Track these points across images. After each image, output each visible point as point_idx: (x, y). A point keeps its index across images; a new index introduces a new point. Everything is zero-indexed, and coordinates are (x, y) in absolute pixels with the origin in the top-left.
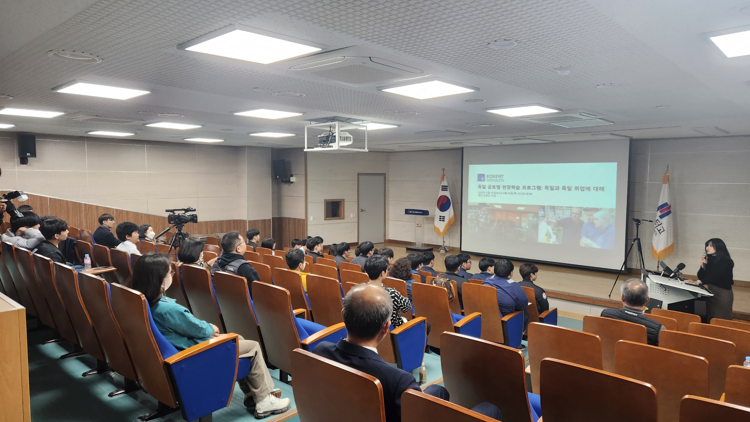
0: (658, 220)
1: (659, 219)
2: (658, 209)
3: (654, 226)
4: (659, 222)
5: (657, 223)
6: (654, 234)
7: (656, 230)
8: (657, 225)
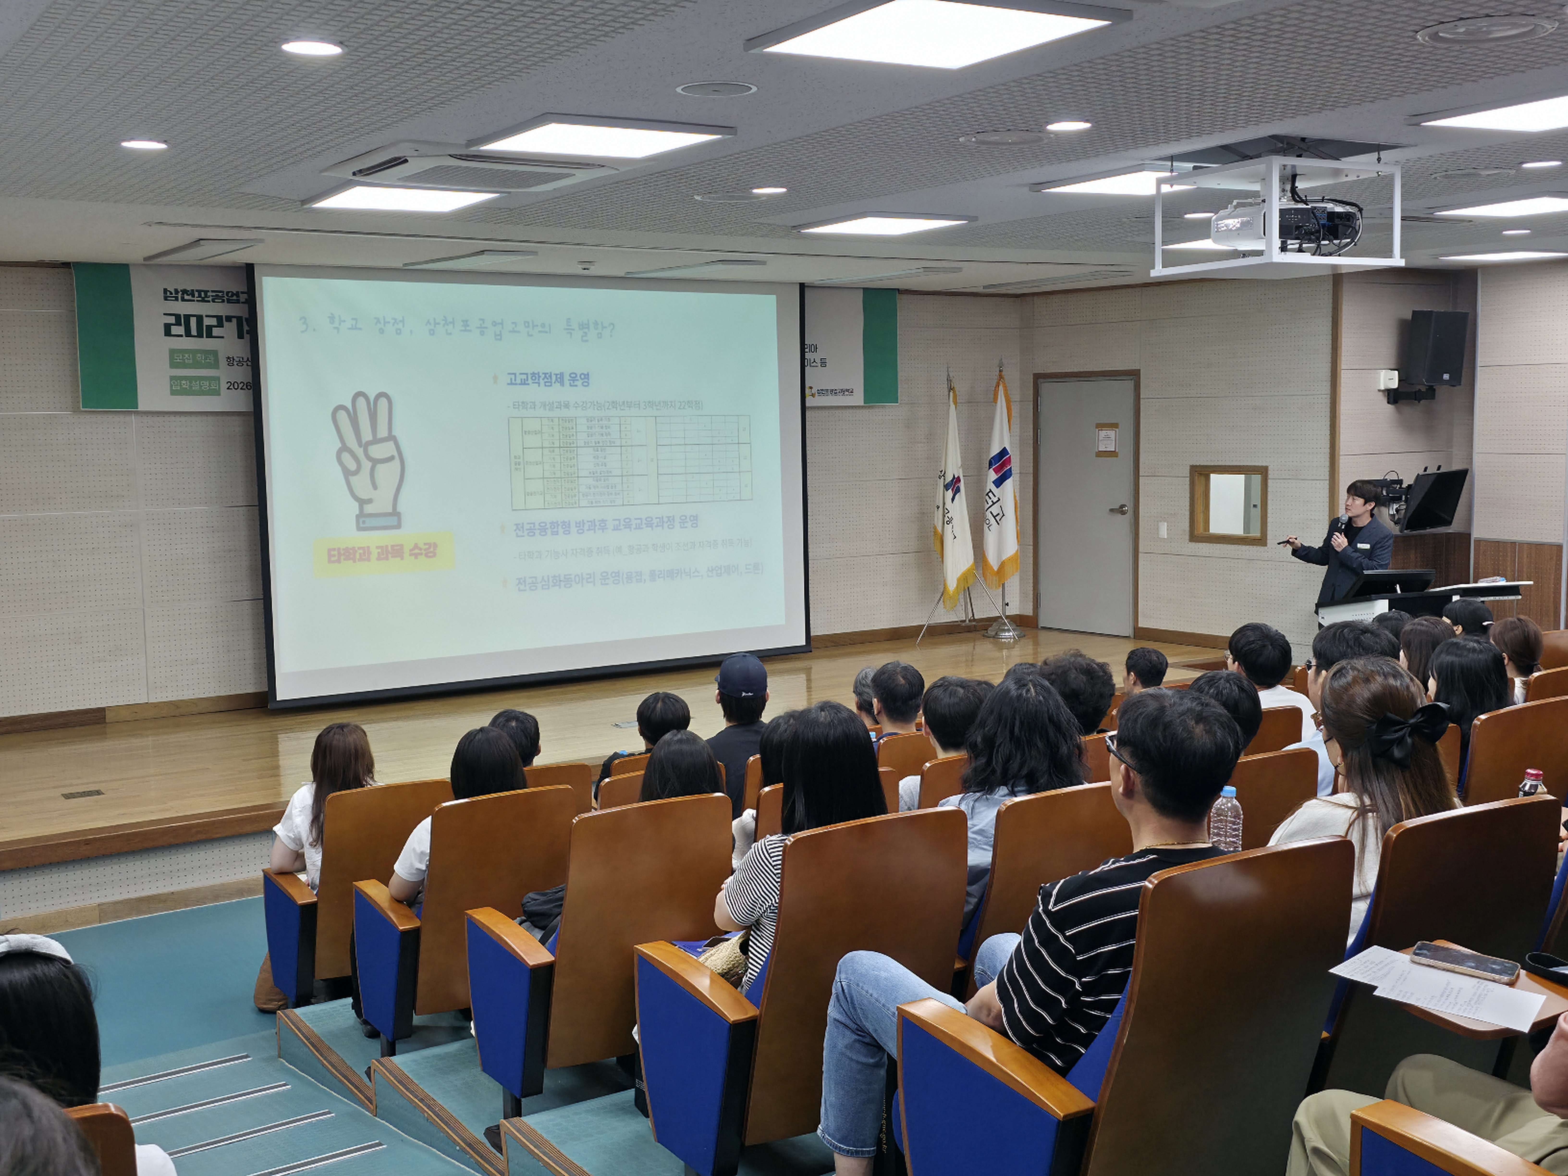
0: (991, 491)
1: (993, 487)
2: (990, 465)
3: (984, 507)
4: (995, 496)
5: (990, 498)
6: (986, 526)
7: (990, 516)
8: (991, 503)
